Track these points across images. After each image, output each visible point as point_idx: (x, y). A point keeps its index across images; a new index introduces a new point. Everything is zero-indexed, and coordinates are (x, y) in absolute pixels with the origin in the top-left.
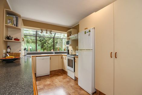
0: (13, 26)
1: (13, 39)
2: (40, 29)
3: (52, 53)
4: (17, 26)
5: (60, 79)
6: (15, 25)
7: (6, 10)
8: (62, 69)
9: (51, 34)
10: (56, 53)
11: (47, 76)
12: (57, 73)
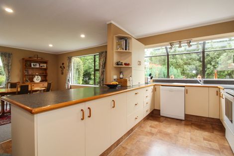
0: (122, 50)
1: (123, 64)
2: (168, 43)
3: (196, 82)
4: (126, 49)
5: (198, 135)
6: (123, 49)
7: (116, 37)
8: (219, 119)
9: (190, 46)
10: (205, 82)
11: (178, 121)
12: (202, 124)
